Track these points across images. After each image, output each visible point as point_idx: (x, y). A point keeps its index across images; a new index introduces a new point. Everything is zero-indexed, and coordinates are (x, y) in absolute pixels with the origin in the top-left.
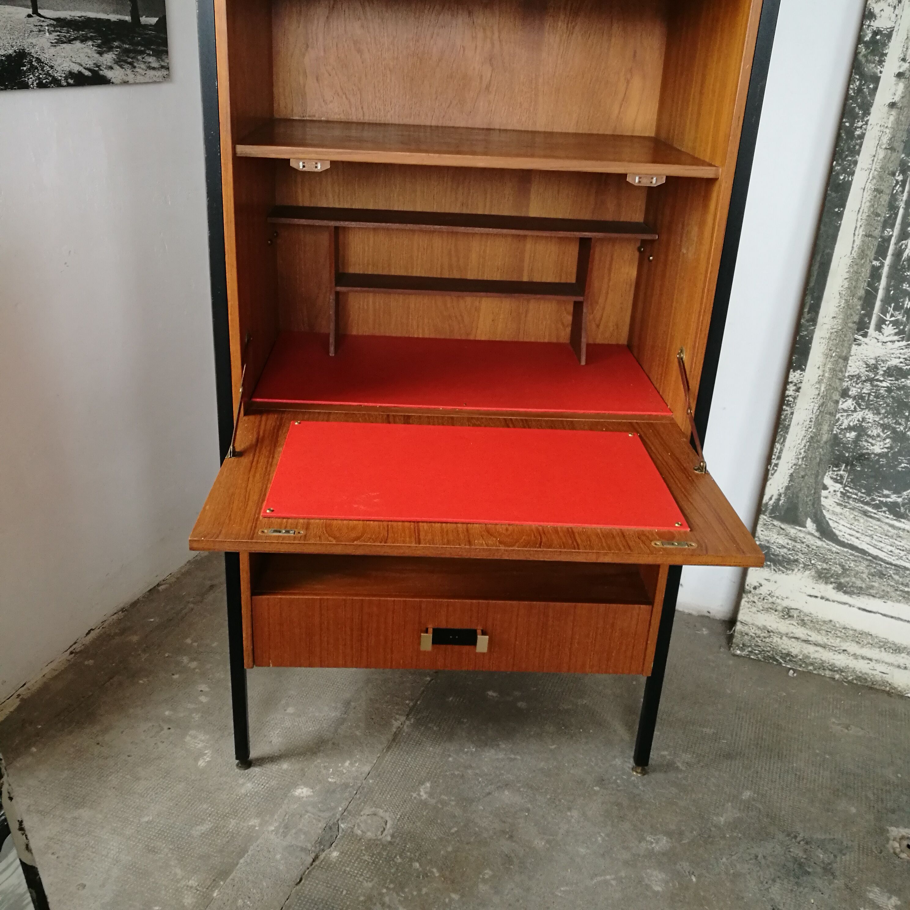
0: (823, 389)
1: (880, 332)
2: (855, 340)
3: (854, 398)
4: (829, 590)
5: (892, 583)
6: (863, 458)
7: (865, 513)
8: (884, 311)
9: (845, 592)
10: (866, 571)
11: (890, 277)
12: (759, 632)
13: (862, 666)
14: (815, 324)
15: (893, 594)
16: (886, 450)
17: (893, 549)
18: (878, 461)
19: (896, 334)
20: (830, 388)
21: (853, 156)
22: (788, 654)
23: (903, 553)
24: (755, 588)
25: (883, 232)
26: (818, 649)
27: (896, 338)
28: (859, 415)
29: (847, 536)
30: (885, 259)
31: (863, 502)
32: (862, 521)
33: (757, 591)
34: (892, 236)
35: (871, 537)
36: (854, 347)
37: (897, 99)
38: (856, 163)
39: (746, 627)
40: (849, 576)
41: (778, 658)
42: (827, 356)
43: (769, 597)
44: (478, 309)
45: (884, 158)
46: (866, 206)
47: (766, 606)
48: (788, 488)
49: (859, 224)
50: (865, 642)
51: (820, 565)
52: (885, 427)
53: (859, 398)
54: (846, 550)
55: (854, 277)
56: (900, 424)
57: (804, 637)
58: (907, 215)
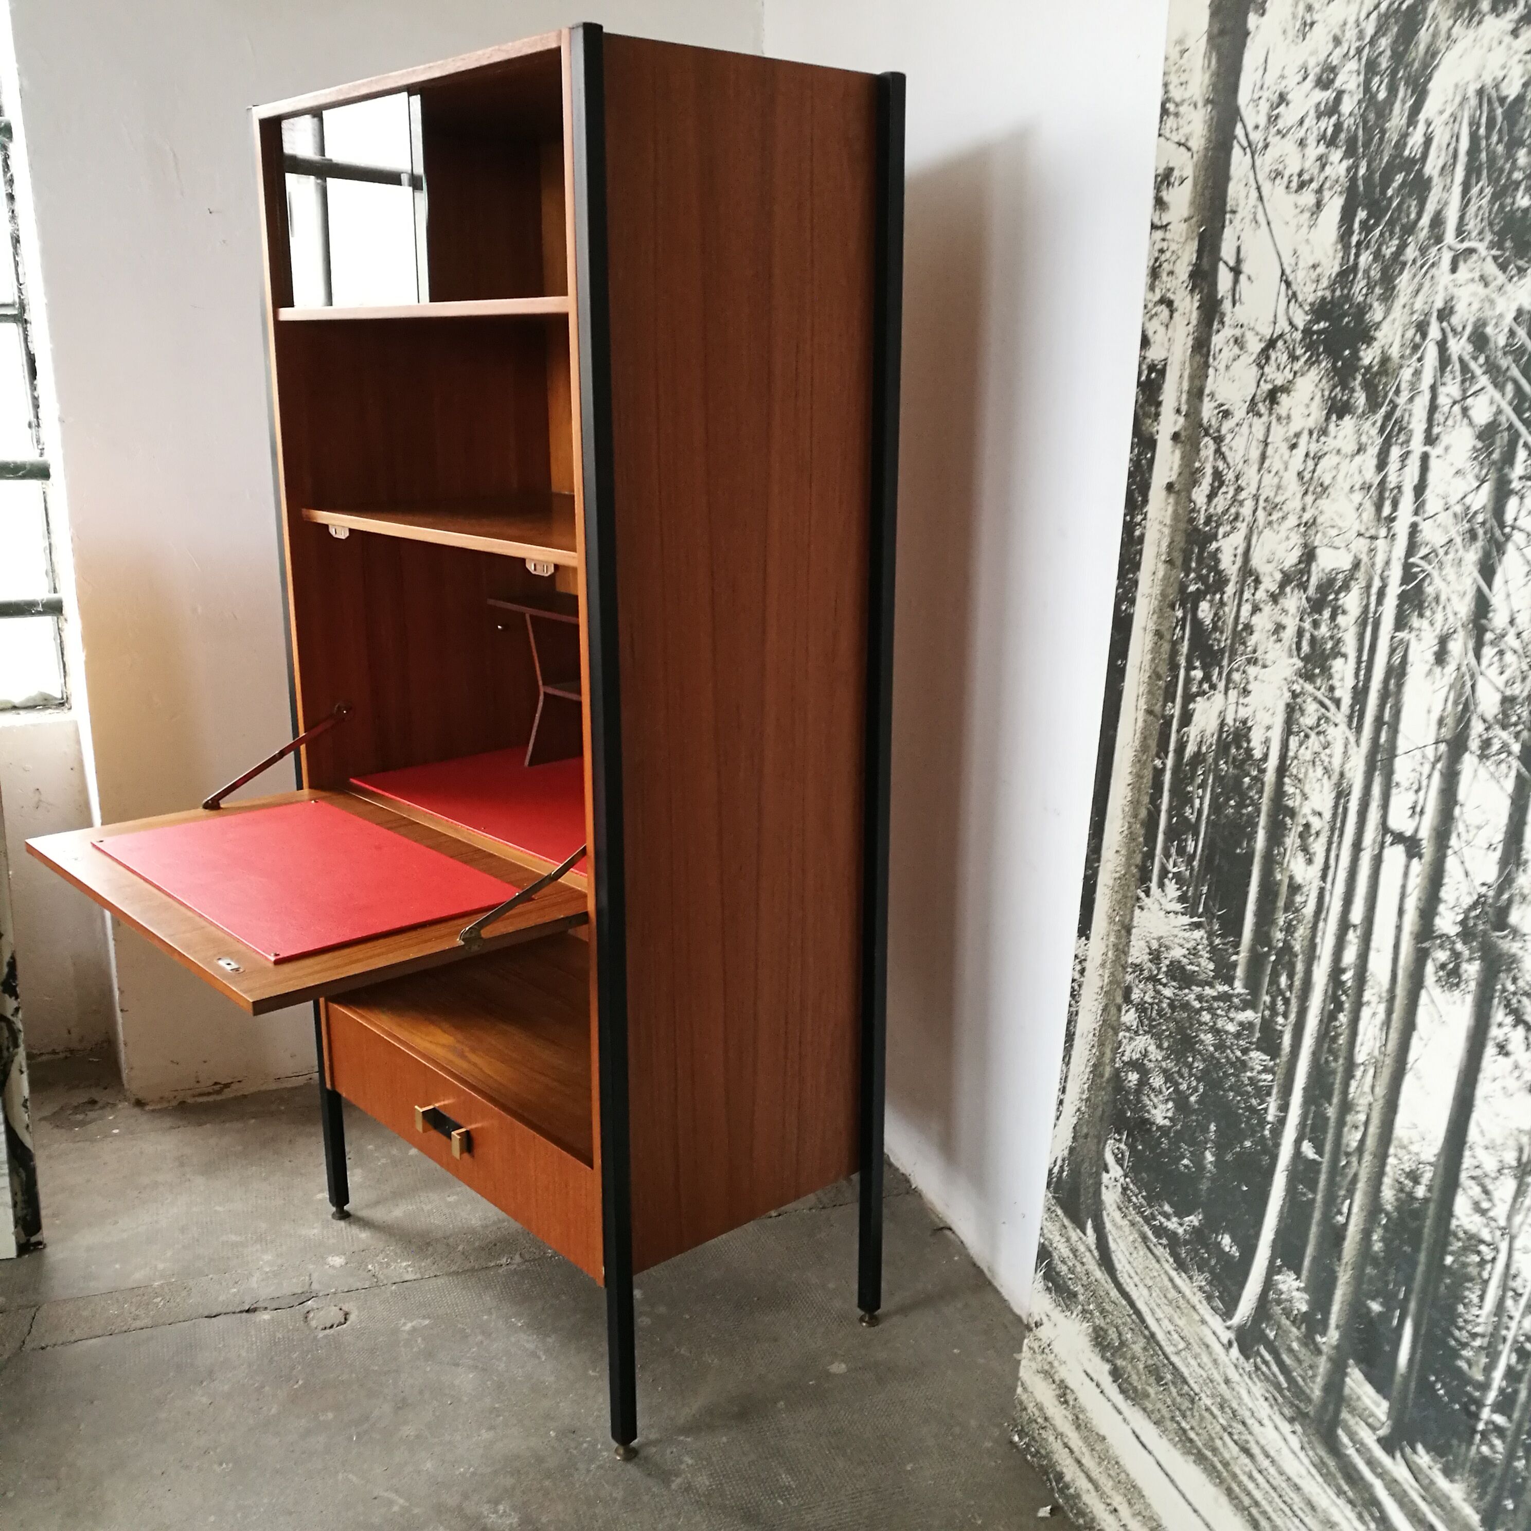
0: (1106, 981)
1: (1163, 890)
2: (1138, 898)
3: (1137, 1009)
4: (1102, 1371)
5: (1169, 1401)
6: (1144, 1127)
7: (1145, 1239)
8: (1167, 853)
9: (1122, 1391)
10: (1143, 1359)
11: (1172, 791)
12: (1036, 1413)
14: (1099, 860)
15: (1169, 1425)
16: (1167, 1123)
17: (1172, 1328)
18: (1160, 1140)
19: (1179, 899)
20: (1114, 980)
21: (1135, 573)
22: (1061, 1476)
23: (1182, 1344)
25: (1164, 707)
26: (1091, 1487)
27: (1179, 907)
28: (1141, 1042)
29: (1126, 1276)
30: (1167, 757)
31: (1143, 1216)
32: (1141, 1253)
33: (1038, 1333)
34: (1173, 716)
36: (1137, 911)
37: (1173, 478)
38: (1136, 583)
39: (1026, 1396)
40: (1124, 1356)
41: (1052, 1476)
42: (1111, 920)
43: (1048, 1351)
45: (1164, 577)
46: (1147, 659)
47: (1045, 1366)
48: (1072, 1150)
49: (1141, 690)
50: (1137, 1507)
51: (1098, 1319)
52: (1168, 1077)
53: (1141, 1008)
54: (1124, 1302)
55: (1135, 787)
56: (1182, 1076)
57: (1077, 1453)
58: (1188, 680)
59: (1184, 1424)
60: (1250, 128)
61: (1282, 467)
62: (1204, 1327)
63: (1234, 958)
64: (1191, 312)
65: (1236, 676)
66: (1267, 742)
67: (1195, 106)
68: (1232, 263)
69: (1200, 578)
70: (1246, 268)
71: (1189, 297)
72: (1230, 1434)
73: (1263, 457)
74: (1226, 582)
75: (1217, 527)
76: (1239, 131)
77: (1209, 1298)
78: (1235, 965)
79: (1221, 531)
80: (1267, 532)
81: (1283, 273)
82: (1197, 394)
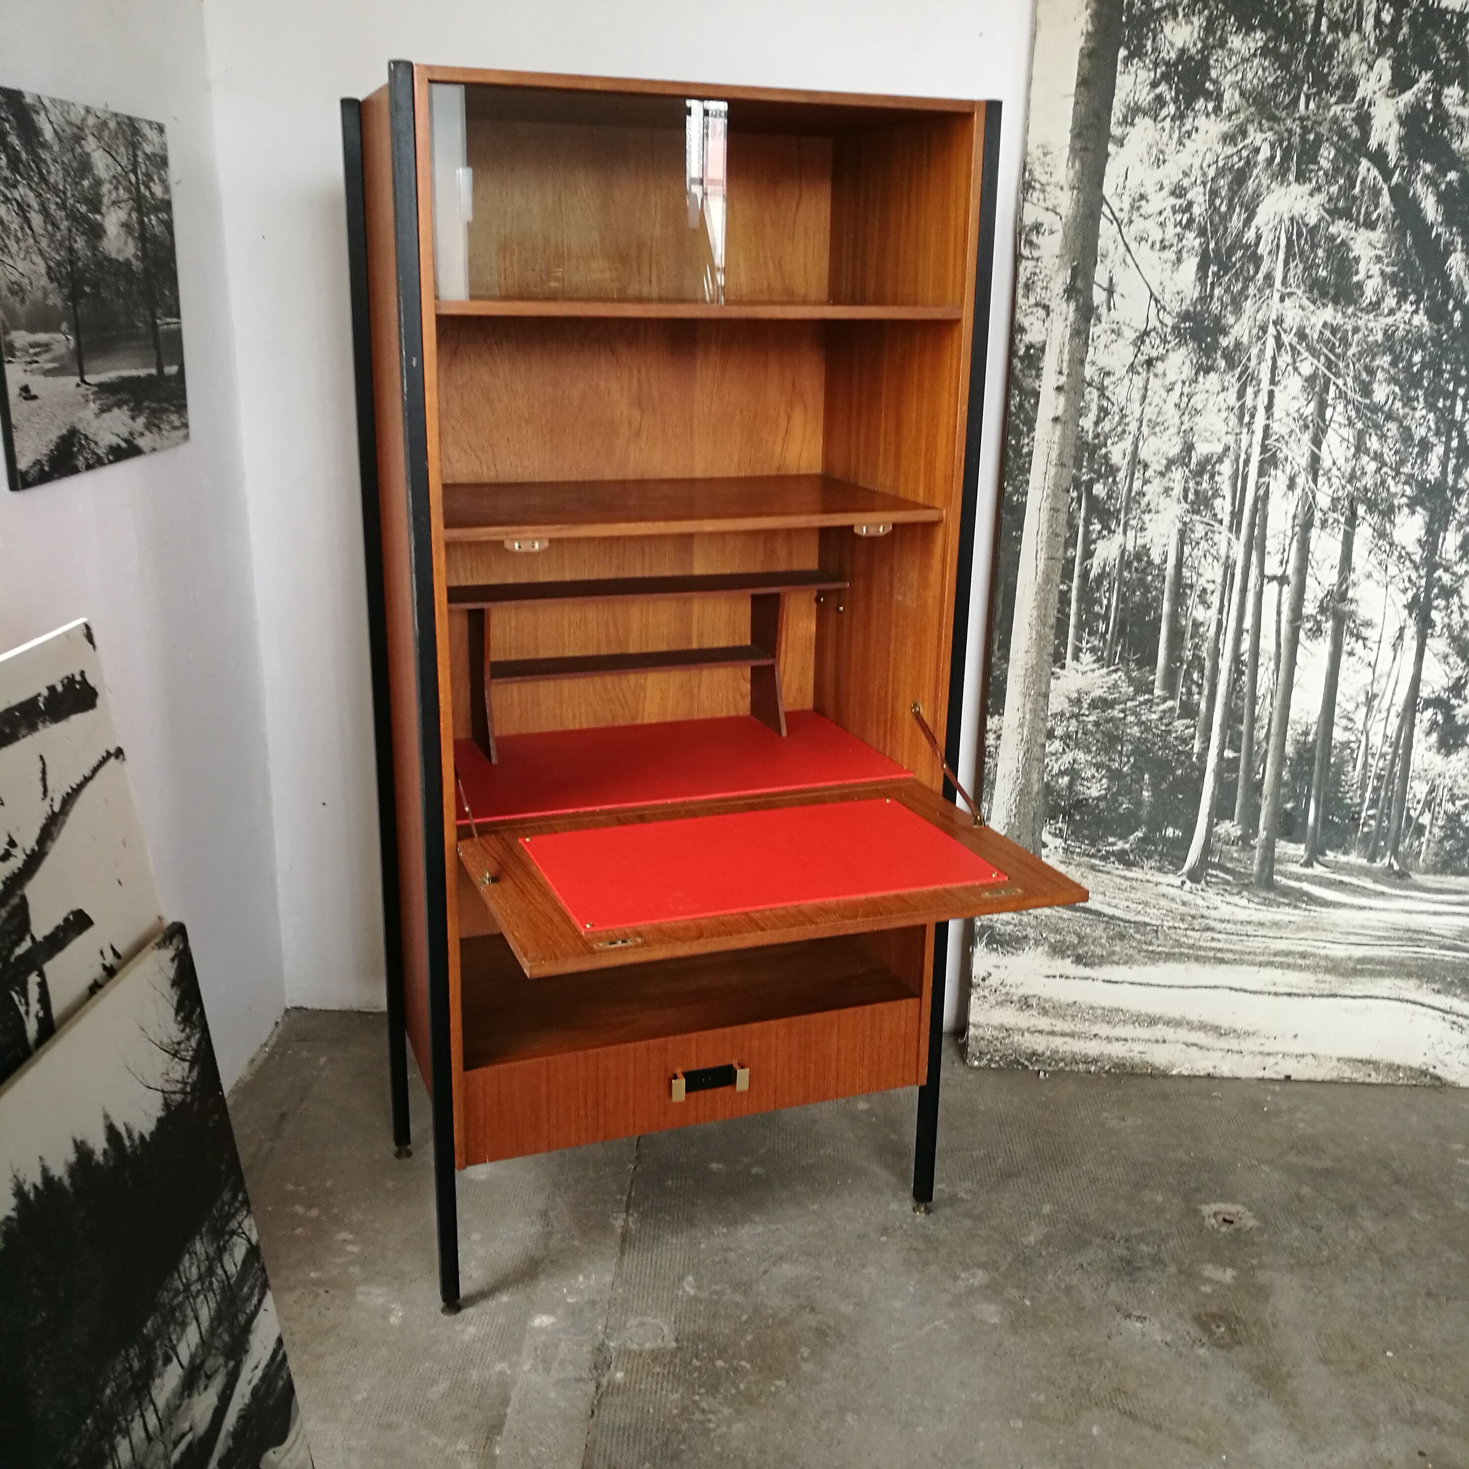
0: (1025, 733)
1: (1078, 660)
2: (1053, 674)
3: (1061, 738)
4: (1067, 965)
5: (1135, 944)
6: (1081, 804)
7: (1093, 868)
8: (1079, 638)
9: (1086, 965)
10: (1104, 936)
11: (1079, 600)
12: (996, 1033)
13: (1117, 1050)
14: (1007, 660)
15: (1137, 957)
16: (1103, 792)
17: (1129, 904)
18: (1097, 805)
19: (1095, 661)
20: (1033, 731)
21: (1024, 475)
22: (1034, 1053)
23: (1140, 907)
24: (984, 980)
25: (1066, 552)
26: (1067, 1039)
27: (1096, 666)
28: (1068, 757)
30: (1072, 581)
31: (1088, 855)
32: (1090, 877)
33: (987, 983)
34: (1074, 558)
35: (1104, 893)
36: (1053, 682)
37: (1059, 413)
38: (1027, 482)
39: (981, 1030)
40: (1086, 944)
41: (1022, 1060)
42: (1026, 695)
43: (1001, 988)
44: (644, 688)
45: (1056, 474)
46: (1044, 527)
47: (999, 999)
49: (1040, 547)
50: (1117, 1020)
51: (1053, 938)
52: (1098, 766)
53: (1066, 738)
54: (1078, 914)
55: (1042, 605)
56: (1114, 760)
57: (1047, 1028)
58: (1087, 532)
59: (1150, 948)
60: (1115, 210)
61: (1161, 403)
62: (1159, 887)
63: (1151, 678)
64: (1068, 313)
65: (1133, 522)
66: (1165, 554)
67: (1062, 188)
68: (1106, 285)
69: (1091, 470)
70: (1118, 290)
71: (1065, 305)
72: (1193, 929)
73: (1144, 397)
74: (1118, 470)
75: (1106, 439)
76: (1105, 208)
77: (1160, 869)
78: (1153, 682)
79: (1109, 442)
80: (1152, 439)
81: (1152, 294)
82: (1078, 361)
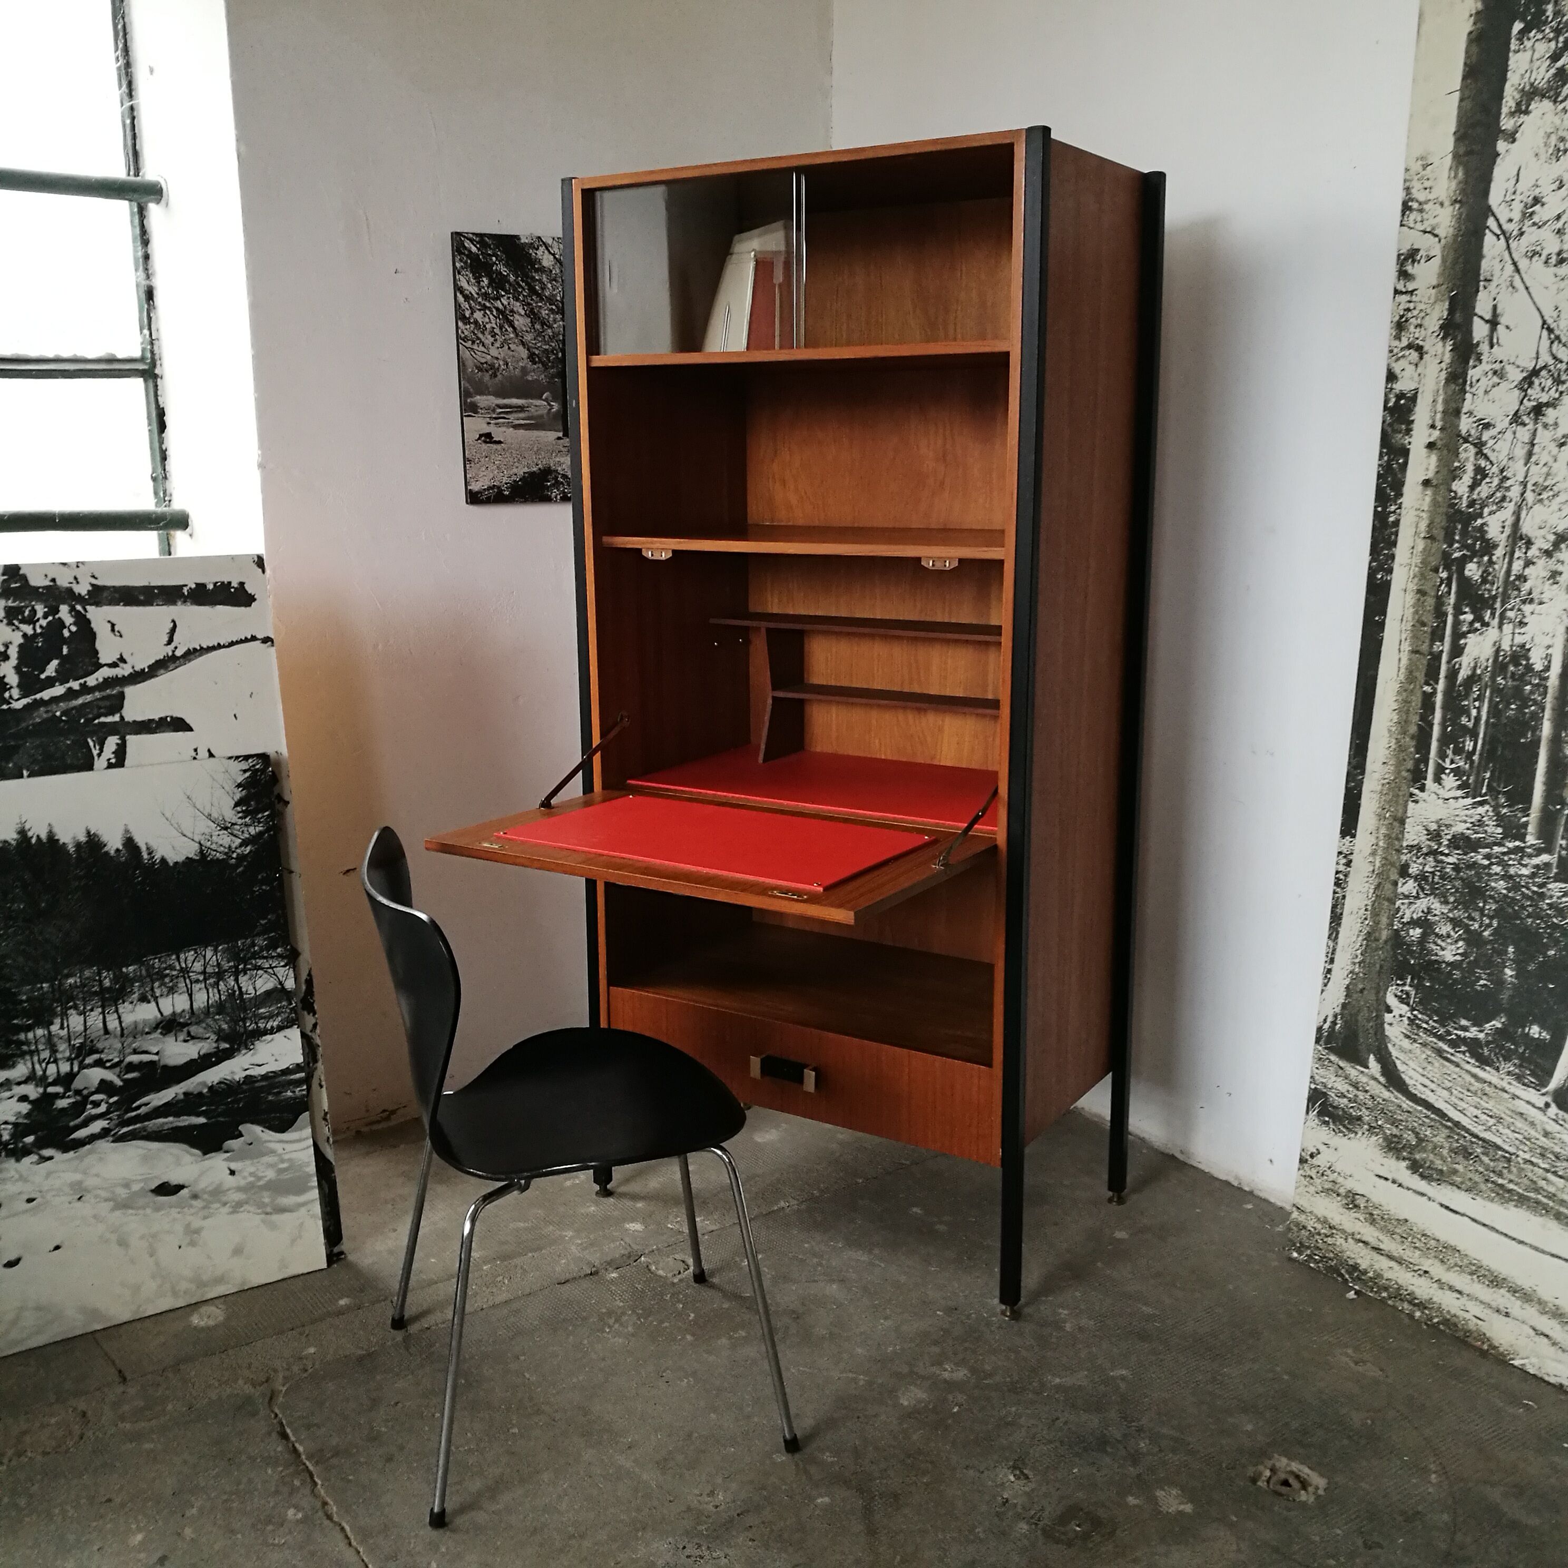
0: (1378, 864)
1: (1440, 784)
2: (1412, 795)
3: (1416, 879)
4: (1399, 1169)
5: (1481, 1169)
6: (1431, 967)
7: (1439, 1053)
8: (1442, 755)
9: (1423, 1177)
10: (1447, 1145)
11: (1445, 708)
12: (1319, 1226)
13: (1449, 1302)
14: (1363, 773)
15: (1483, 1187)
16: (1458, 958)
17: (1478, 1113)
18: (1450, 974)
19: (1459, 788)
20: (1387, 862)
21: (1390, 549)
22: (1355, 1267)
23: (1492, 1121)
24: (1312, 1156)
25: (1431, 646)
26: (1393, 1264)
27: (1459, 793)
28: (1422, 904)
29: (1420, 1087)
30: (1437, 683)
31: (1435, 1035)
32: (1437, 1064)
33: (1315, 1161)
34: (1442, 651)
35: (1449, 1089)
36: (1411, 805)
37: (1430, 475)
38: (1393, 557)
39: (1304, 1217)
40: (1424, 1150)
41: (1343, 1271)
42: (1381, 817)
43: (1329, 1172)
45: (1424, 549)
46: (1409, 612)
47: (1326, 1187)
48: (1344, 1006)
49: (1404, 636)
50: (1452, 1261)
51: (1390, 1130)
52: (1456, 923)
53: (1421, 878)
54: (1420, 1108)
55: (1404, 709)
56: (1473, 919)
57: (1374, 1242)
58: (1457, 623)
59: (1500, 1181)
60: (1503, 221)
61: (1551, 460)
62: (1517, 1102)
63: (1524, 819)
64: (1443, 354)
65: (1510, 614)
66: (1548, 658)
67: (1442, 204)
68: (1488, 316)
69: (1464, 546)
70: (1503, 320)
71: (1441, 344)
72: (1555, 1173)
73: (1530, 454)
74: (1495, 546)
75: (1482, 508)
76: (1491, 222)
77: (1519, 1078)
78: (1526, 825)
79: (1486, 511)
80: (1537, 507)
81: (1544, 322)
82: (1453, 412)
